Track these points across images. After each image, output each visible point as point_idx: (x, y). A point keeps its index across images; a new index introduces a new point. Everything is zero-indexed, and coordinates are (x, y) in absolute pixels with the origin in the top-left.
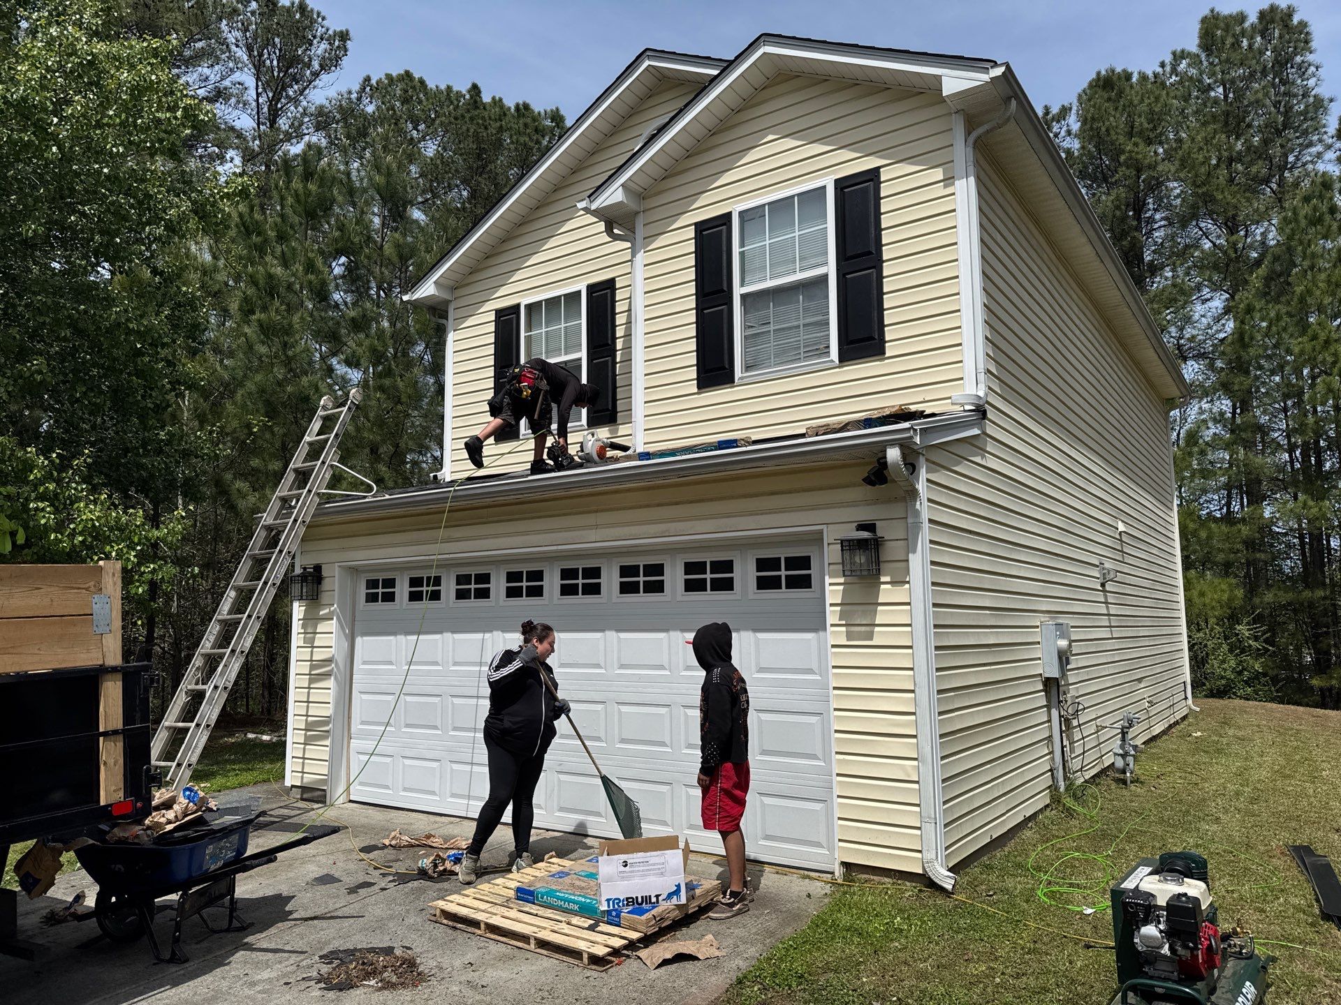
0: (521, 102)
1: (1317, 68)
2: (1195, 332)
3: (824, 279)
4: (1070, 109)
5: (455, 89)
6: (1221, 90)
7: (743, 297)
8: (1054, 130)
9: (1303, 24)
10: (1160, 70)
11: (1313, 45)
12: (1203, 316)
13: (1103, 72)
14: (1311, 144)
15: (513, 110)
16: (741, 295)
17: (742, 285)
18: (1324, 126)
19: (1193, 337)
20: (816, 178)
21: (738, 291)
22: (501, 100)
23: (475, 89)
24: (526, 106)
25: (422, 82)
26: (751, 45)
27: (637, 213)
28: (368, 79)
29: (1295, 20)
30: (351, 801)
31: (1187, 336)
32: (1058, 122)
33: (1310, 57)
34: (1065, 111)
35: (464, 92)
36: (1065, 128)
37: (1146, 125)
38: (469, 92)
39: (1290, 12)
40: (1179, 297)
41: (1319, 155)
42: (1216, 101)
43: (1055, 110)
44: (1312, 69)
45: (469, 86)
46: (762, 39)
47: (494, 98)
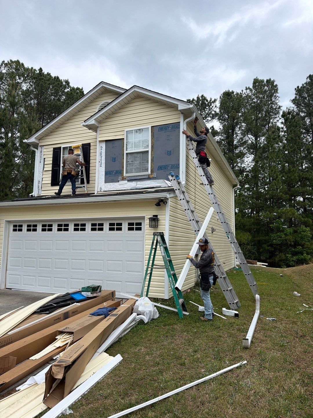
0: (56, 76)
1: (279, 97)
2: (245, 166)
3: (148, 152)
4: (217, 100)
5: (34, 68)
6: (256, 100)
7: (127, 154)
8: (212, 105)
9: (276, 85)
10: (241, 92)
11: (278, 91)
12: (247, 161)
13: (227, 91)
14: (276, 118)
15: (53, 78)
16: (126, 153)
17: (126, 150)
18: (279, 113)
19: (244, 167)
20: (146, 125)
21: (125, 152)
22: (50, 74)
23: (41, 70)
24: (58, 78)
25: (23, 64)
26: (131, 88)
27: (98, 127)
28: (4, 62)
29: (275, 84)
30: (6, 288)
31: (243, 166)
32: (213, 103)
33: (277, 95)
34: (215, 100)
35: (37, 69)
36: (215, 105)
37: (236, 107)
38: (39, 70)
39: (273, 82)
40: (241, 155)
41: (278, 121)
42: (254, 102)
43: (213, 100)
44: (278, 98)
45: (39, 68)
46: (134, 86)
47: (48, 73)
